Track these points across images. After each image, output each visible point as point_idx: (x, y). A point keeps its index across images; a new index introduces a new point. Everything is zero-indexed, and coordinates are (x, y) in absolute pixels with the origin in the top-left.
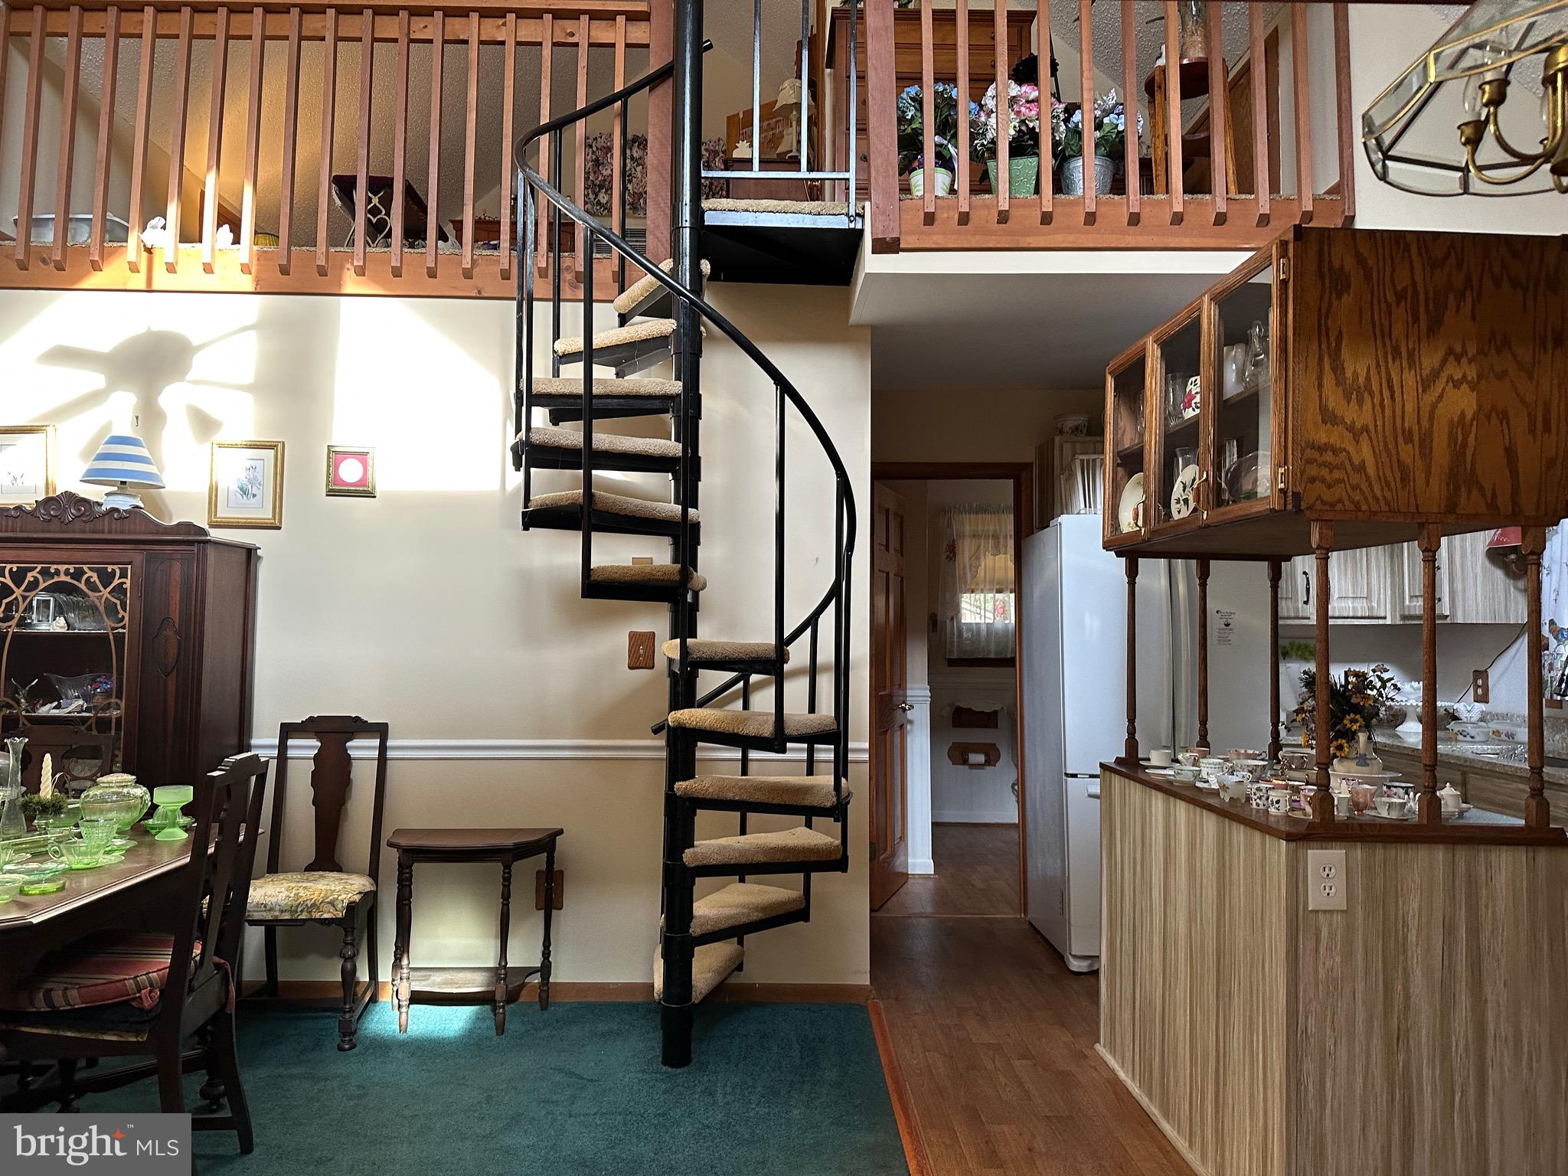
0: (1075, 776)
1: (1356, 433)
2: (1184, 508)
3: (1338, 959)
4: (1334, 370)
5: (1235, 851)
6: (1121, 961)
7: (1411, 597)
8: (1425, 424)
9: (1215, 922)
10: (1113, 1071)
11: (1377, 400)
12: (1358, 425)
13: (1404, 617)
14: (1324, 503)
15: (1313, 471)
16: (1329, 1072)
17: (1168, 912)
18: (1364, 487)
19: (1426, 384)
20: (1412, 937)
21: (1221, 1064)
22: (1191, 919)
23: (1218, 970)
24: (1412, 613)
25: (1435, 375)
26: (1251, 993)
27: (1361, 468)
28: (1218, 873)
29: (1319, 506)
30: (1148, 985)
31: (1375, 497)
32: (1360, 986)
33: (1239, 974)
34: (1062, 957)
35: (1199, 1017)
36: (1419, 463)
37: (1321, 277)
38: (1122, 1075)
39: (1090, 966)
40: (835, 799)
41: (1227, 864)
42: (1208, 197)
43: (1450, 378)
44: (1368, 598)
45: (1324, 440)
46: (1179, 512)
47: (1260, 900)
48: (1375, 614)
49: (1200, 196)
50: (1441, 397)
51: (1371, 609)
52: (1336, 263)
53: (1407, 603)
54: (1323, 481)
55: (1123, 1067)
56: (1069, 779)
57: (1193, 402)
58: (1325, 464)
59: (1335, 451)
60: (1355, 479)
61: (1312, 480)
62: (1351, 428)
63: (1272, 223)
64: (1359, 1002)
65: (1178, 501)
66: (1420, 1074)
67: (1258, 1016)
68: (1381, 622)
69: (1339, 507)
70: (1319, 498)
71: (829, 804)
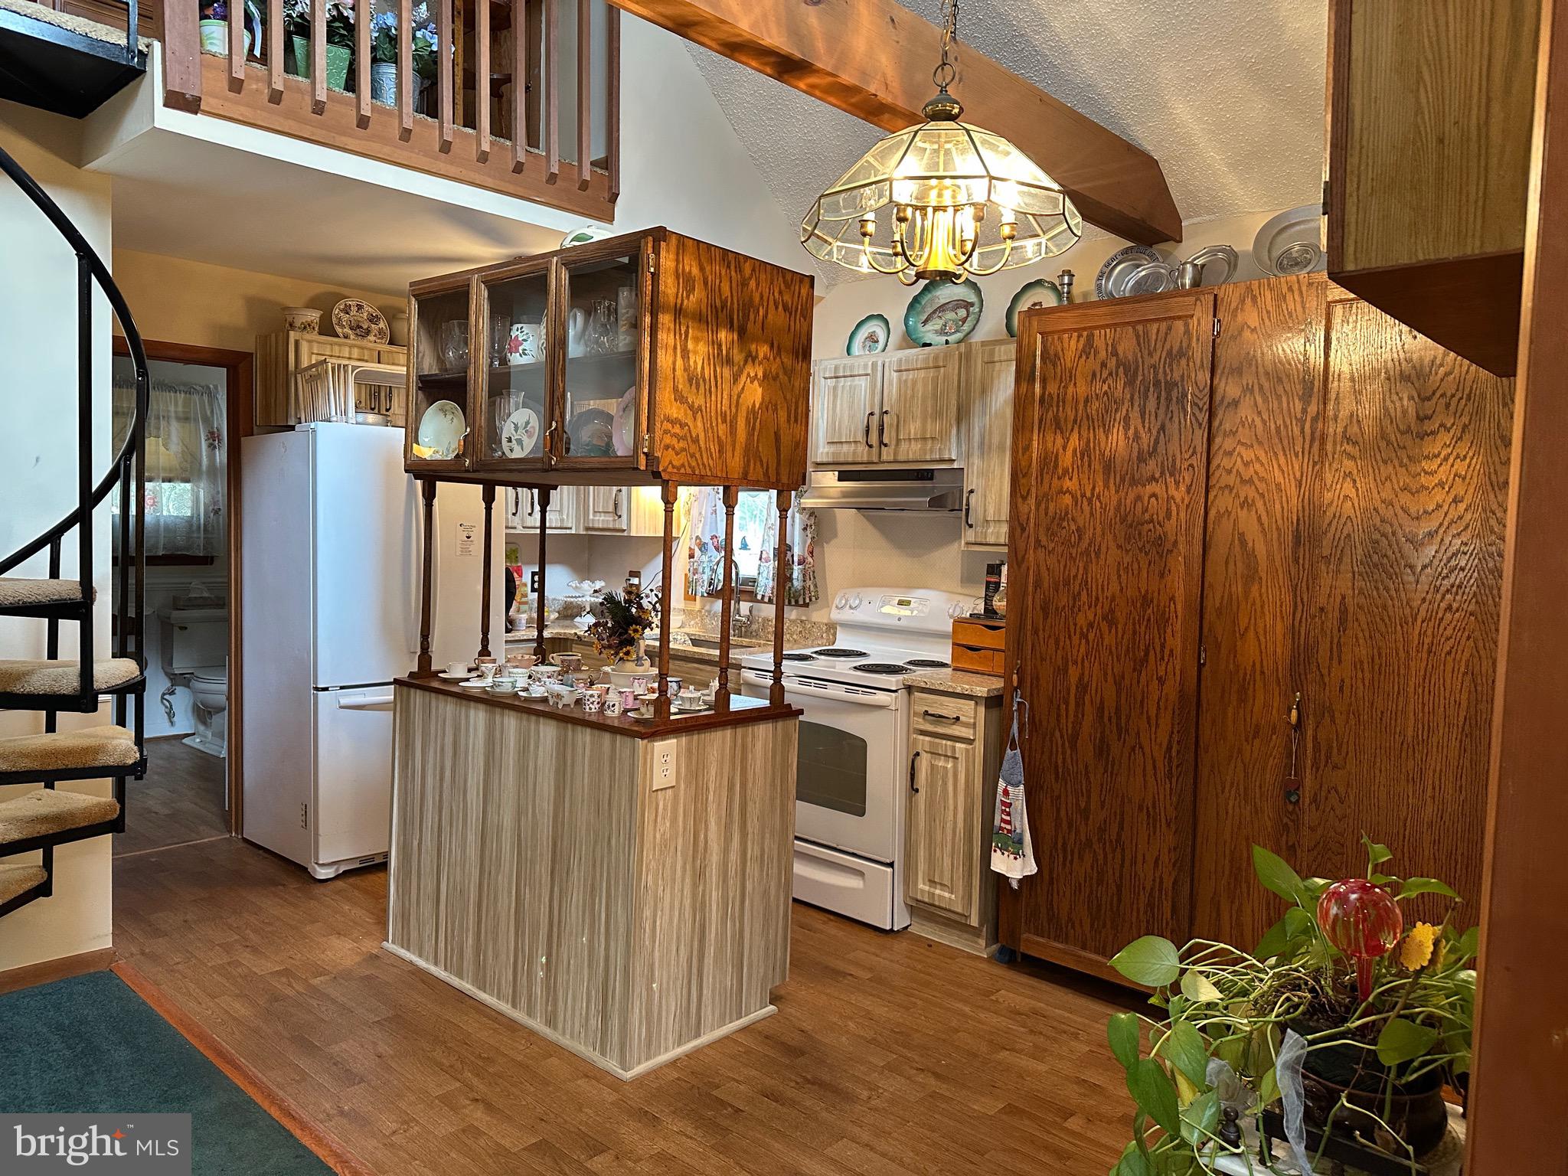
0: (326, 689)
1: (695, 411)
2: (517, 448)
3: (668, 824)
4: (683, 357)
5: (580, 751)
6: (419, 862)
7: (595, 512)
8: (734, 410)
9: (551, 815)
10: (411, 963)
11: (707, 387)
12: (696, 405)
13: (588, 529)
14: (673, 467)
15: (667, 440)
16: (659, 913)
17: (489, 808)
18: (698, 455)
19: (736, 378)
20: (711, 797)
21: (555, 929)
22: (519, 813)
23: (554, 852)
24: (596, 526)
25: (740, 371)
26: (594, 866)
27: (696, 441)
28: (557, 771)
29: (670, 469)
30: (458, 879)
31: (703, 464)
32: (680, 841)
33: (580, 852)
34: (305, 869)
35: (527, 896)
36: (729, 440)
37: (678, 278)
38: (422, 963)
39: (337, 870)
40: (138, 755)
41: (569, 762)
42: (508, 143)
43: (749, 375)
44: (560, 512)
45: (675, 416)
46: (511, 450)
47: (607, 790)
48: (565, 525)
49: (502, 140)
50: (743, 389)
51: (562, 520)
52: (687, 269)
53: (591, 517)
54: (674, 449)
55: (420, 956)
56: (320, 693)
57: (521, 348)
58: (675, 435)
59: (682, 425)
60: (693, 448)
61: (667, 447)
62: (691, 407)
63: (559, 182)
64: (679, 853)
65: (510, 440)
66: (710, 897)
67: (601, 884)
68: (568, 532)
69: (682, 471)
70: (671, 463)
71: (130, 762)
